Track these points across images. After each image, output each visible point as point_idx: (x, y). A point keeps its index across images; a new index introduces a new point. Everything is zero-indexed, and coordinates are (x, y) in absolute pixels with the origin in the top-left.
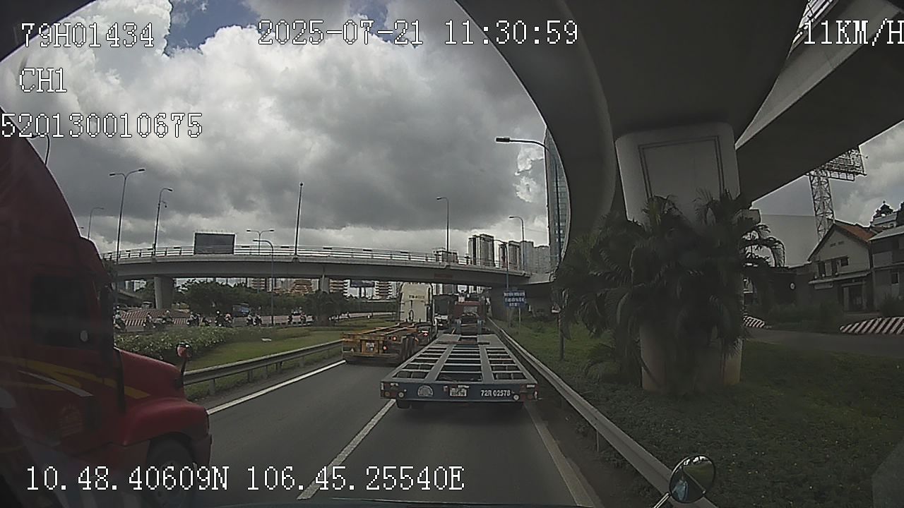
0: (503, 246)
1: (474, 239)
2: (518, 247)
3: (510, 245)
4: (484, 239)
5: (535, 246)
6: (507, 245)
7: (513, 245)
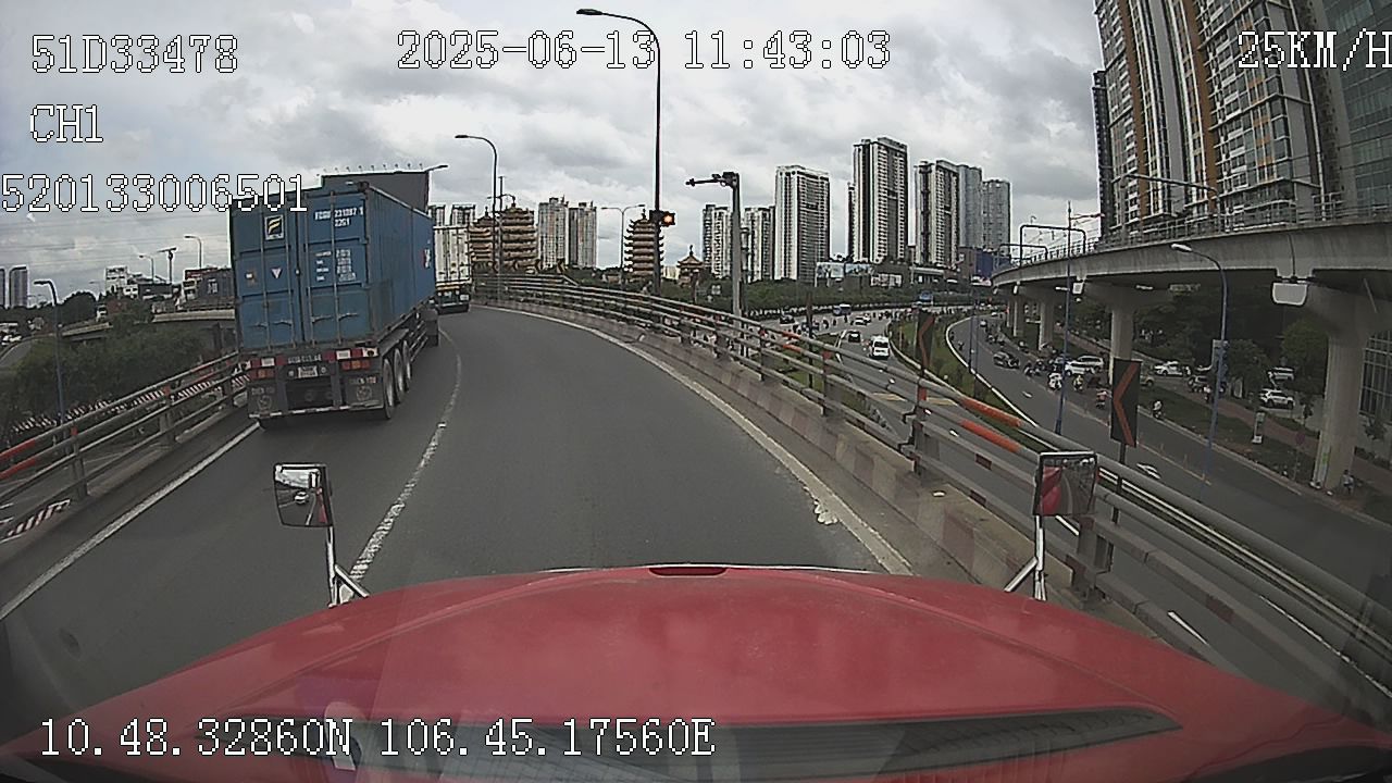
0: (925, 170)
1: (866, 147)
2: (956, 174)
3: (938, 167)
4: (887, 148)
5: (983, 179)
6: (933, 168)
7: (945, 170)
